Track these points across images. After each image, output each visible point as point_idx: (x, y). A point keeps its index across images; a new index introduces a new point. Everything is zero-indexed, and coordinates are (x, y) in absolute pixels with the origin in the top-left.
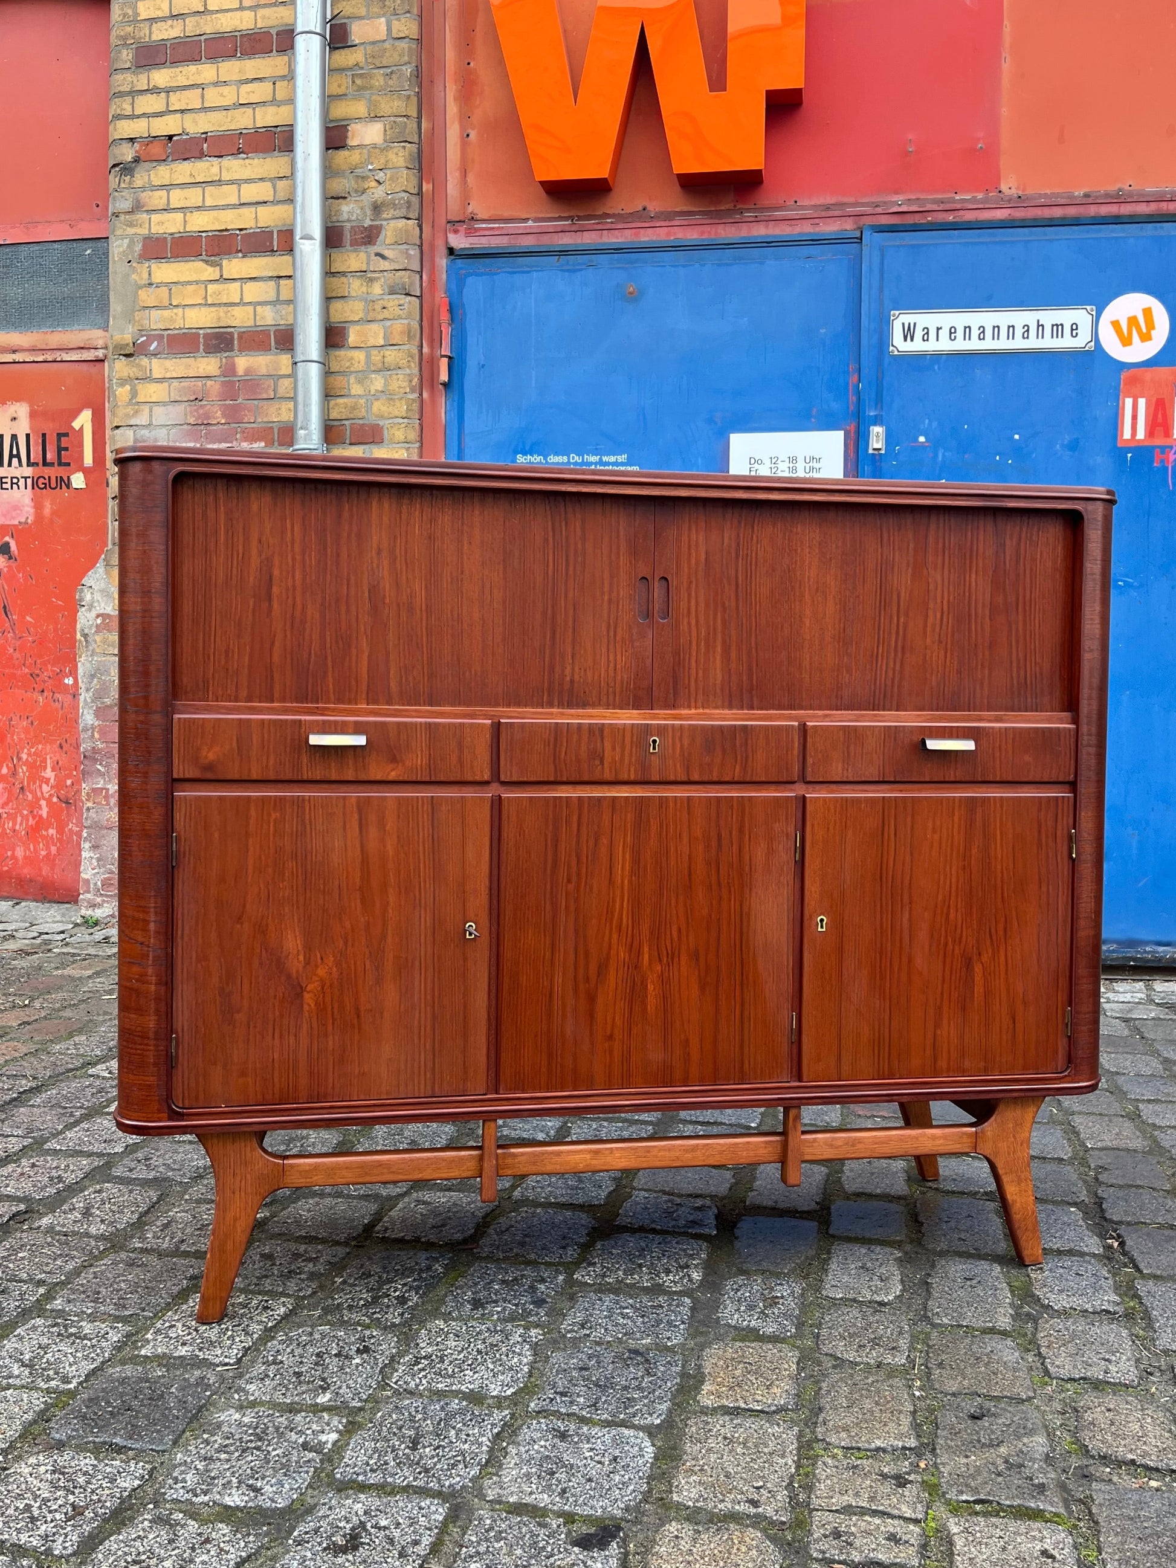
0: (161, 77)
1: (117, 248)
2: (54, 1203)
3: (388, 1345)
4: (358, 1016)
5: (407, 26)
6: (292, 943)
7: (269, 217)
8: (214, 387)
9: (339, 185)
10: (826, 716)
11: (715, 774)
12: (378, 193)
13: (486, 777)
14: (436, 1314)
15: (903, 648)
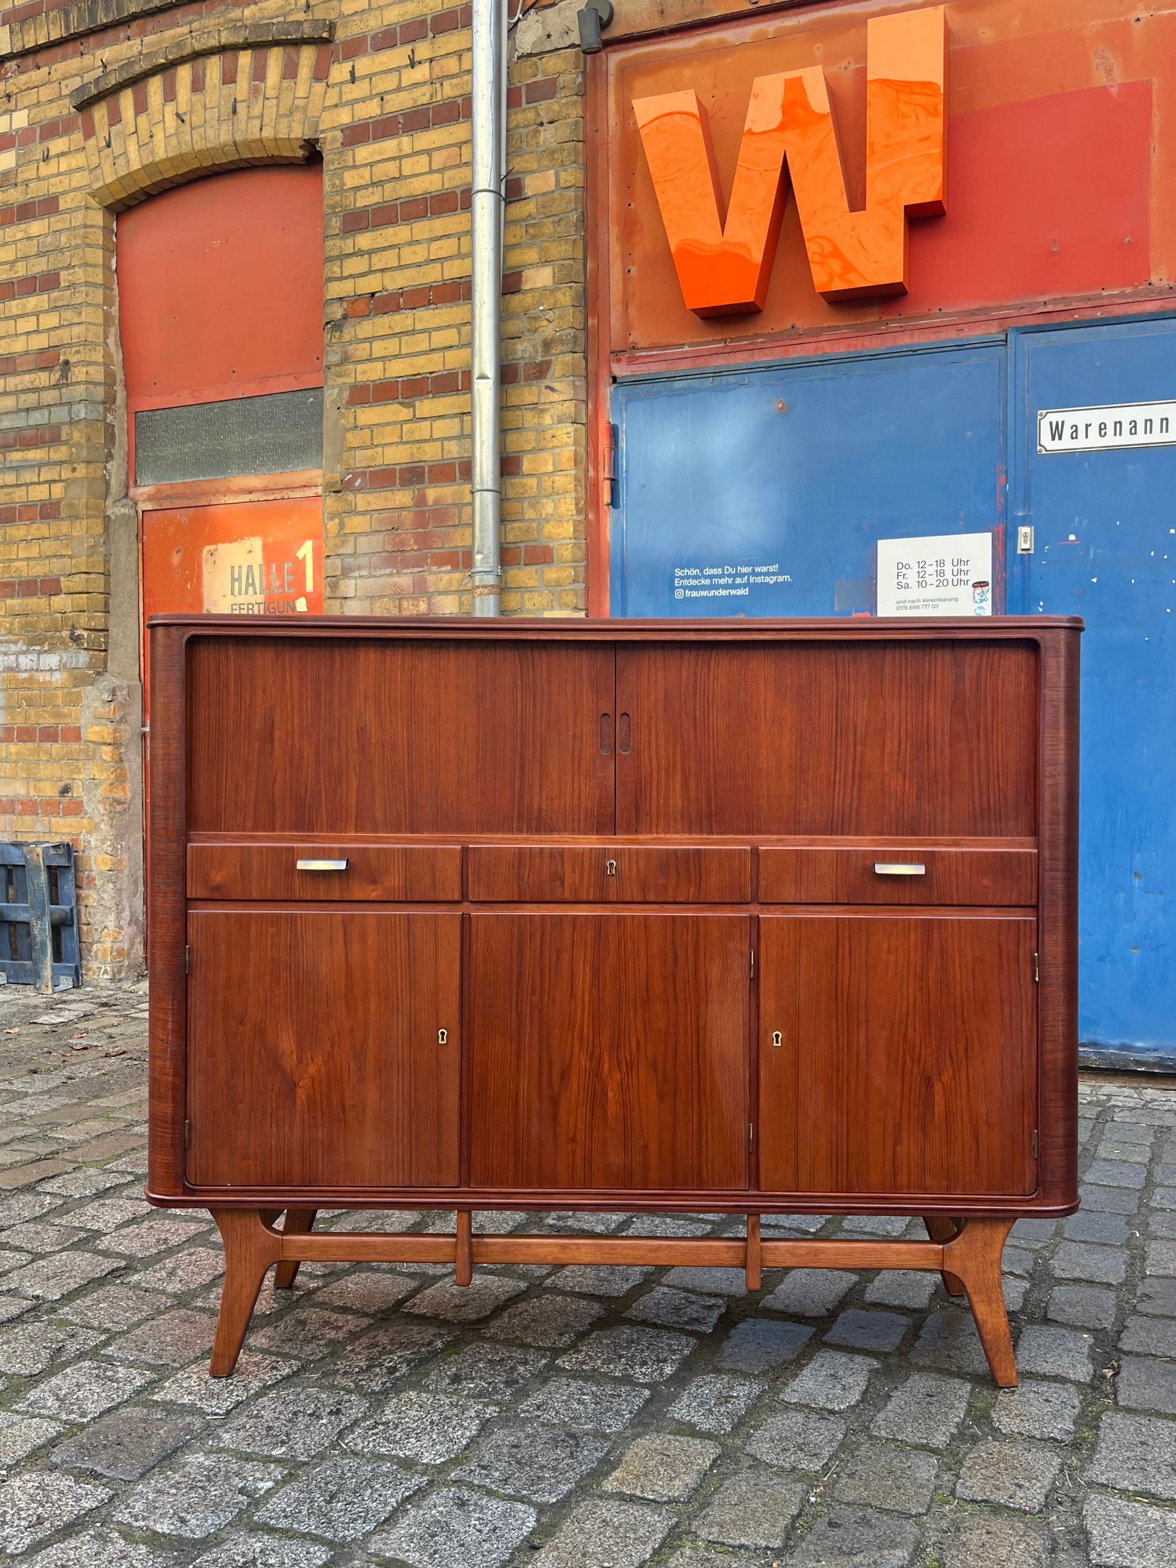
0: (364, 240)
1: (330, 396)
2: (149, 1262)
3: (357, 1407)
4: (344, 1110)
5: (572, 176)
6: (287, 1043)
7: (454, 360)
8: (408, 516)
9: (513, 327)
10: (780, 840)
11: (670, 895)
12: (548, 331)
13: (457, 897)
14: (414, 1386)
15: (860, 775)
